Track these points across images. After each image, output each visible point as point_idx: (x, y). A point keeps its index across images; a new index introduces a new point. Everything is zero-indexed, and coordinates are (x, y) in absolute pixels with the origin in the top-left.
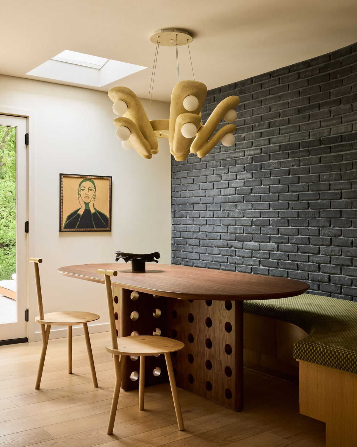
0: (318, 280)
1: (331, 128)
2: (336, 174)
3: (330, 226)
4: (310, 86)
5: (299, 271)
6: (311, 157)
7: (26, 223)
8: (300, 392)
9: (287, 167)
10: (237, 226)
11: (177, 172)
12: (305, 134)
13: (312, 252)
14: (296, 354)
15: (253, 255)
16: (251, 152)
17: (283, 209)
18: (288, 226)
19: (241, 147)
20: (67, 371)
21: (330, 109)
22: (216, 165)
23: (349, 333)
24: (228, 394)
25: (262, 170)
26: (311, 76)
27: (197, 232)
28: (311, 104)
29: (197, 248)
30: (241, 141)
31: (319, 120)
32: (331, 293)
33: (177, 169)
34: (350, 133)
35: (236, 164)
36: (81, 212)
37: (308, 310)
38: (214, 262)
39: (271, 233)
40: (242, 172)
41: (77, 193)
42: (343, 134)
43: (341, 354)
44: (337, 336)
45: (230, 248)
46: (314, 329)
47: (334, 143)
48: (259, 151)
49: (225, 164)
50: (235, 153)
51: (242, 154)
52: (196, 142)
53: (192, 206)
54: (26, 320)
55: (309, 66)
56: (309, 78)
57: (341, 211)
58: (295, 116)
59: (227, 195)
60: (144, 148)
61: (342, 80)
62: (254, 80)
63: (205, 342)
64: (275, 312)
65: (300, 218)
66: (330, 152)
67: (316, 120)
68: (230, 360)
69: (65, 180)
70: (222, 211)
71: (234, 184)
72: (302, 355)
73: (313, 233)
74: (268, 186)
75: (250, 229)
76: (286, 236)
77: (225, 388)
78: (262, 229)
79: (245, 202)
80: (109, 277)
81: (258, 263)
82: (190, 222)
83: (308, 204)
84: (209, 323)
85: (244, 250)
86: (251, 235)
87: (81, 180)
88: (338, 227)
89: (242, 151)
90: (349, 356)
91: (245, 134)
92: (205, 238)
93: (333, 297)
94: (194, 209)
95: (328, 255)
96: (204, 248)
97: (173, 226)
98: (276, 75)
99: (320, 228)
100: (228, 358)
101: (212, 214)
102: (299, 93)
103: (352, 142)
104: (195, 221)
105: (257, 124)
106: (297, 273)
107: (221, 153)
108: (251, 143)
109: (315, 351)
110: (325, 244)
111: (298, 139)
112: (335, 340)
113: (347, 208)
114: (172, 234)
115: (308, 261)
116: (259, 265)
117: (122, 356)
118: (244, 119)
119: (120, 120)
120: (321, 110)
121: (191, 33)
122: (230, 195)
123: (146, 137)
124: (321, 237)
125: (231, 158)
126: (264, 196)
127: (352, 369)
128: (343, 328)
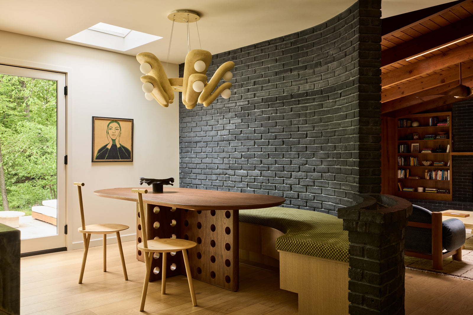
0: (290, 197)
1: (299, 87)
2: (303, 120)
3: (299, 158)
4: (284, 56)
5: (277, 191)
6: (285, 107)
7: (65, 156)
8: (280, 274)
9: (268, 115)
10: (230, 159)
11: (184, 118)
12: (281, 91)
13: (286, 177)
14: (277, 246)
15: (242, 180)
16: (241, 103)
17: (265, 146)
18: (269, 158)
19: (233, 99)
20: (103, 270)
21: (299, 72)
22: (214, 113)
23: (314, 231)
24: (228, 279)
25: (249, 117)
26: (285, 48)
27: (200, 163)
28: (285, 68)
29: (199, 176)
30: (233, 95)
31: (291, 80)
32: (299, 206)
33: (184, 116)
34: (313, 90)
35: (229, 112)
36: (109, 147)
37: (284, 218)
38: (212, 186)
39: (256, 163)
40: (234, 118)
41: (106, 132)
42: (308, 91)
43: (309, 244)
44: (306, 233)
45: (225, 175)
46: (290, 230)
47: (301, 98)
48: (247, 103)
49: (221, 112)
50: (228, 103)
51: (234, 104)
52: (203, 95)
53: (195, 144)
54: (65, 233)
55: (284, 41)
56: (283, 50)
57: (306, 146)
58: (274, 77)
59: (223, 136)
60: (164, 99)
61: (307, 52)
62: (243, 49)
63: (210, 243)
64: (260, 220)
65: (277, 152)
66: (299, 104)
67: (289, 81)
68: (229, 255)
69: (97, 122)
70: (219, 147)
71: (228, 127)
72: (282, 247)
73: (286, 163)
74: (254, 129)
75: (240, 161)
76: (267, 166)
77: (226, 275)
78: (249, 160)
79: (236, 141)
80: (141, 194)
81: (246, 186)
82: (194, 156)
83: (283, 141)
84: (213, 228)
85: (236, 176)
86: (241, 165)
87: (109, 121)
88: (304, 158)
89: (234, 103)
90: (314, 245)
91: (236, 89)
92: (206, 168)
93: (301, 209)
94: (197, 146)
95: (298, 179)
96: (205, 175)
97: (180, 159)
98: (259, 46)
99: (292, 159)
100: (228, 253)
101: (211, 150)
102: (276, 61)
103: (314, 97)
104: (198, 155)
105: (245, 82)
106: (275, 193)
107: (218, 103)
108: (241, 97)
109: (291, 243)
110: (295, 170)
111: (276, 94)
112: (304, 235)
113: (311, 145)
114: (180, 165)
115: (283, 183)
116: (247, 187)
117: (151, 253)
118: (235, 78)
119: (146, 77)
120: (292, 73)
121: (199, 14)
122: (225, 135)
123: (165, 91)
124: (292, 165)
125: (226, 108)
126: (251, 136)
127: (317, 254)
128: (309, 228)
